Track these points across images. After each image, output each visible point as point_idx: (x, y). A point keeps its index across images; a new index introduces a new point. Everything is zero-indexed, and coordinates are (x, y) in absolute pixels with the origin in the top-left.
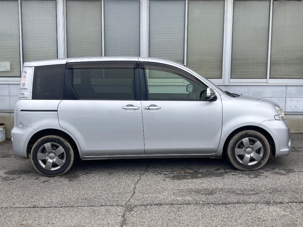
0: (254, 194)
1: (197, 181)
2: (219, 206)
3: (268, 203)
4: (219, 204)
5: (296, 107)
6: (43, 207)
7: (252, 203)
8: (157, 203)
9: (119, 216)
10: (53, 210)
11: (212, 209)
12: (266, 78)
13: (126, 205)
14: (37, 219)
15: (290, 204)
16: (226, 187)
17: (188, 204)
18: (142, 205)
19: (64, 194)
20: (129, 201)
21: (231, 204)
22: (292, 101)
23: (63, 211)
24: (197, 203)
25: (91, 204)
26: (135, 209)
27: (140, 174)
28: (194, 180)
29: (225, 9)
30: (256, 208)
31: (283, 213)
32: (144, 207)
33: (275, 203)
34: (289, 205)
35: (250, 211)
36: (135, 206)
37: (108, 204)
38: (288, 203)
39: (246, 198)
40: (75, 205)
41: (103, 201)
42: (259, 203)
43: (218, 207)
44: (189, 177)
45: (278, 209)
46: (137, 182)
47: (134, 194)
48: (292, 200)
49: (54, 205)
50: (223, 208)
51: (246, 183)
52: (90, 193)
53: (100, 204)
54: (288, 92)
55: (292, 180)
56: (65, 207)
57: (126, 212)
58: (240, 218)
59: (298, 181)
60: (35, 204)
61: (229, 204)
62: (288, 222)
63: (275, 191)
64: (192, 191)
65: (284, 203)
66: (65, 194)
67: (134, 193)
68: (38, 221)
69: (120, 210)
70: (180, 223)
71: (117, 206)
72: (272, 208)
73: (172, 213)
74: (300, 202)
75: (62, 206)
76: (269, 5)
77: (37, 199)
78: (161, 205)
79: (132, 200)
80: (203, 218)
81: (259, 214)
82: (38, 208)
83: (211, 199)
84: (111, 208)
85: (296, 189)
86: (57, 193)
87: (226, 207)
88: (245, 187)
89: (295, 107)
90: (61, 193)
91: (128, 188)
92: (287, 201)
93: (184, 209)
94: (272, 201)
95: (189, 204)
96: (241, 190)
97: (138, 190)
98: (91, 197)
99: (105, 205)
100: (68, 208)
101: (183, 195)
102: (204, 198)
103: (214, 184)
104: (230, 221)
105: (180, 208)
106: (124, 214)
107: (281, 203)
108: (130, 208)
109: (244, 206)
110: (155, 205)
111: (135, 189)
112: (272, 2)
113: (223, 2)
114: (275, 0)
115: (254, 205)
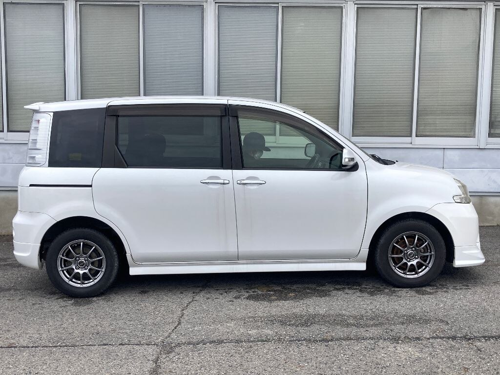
0: (376, 325)
1: (287, 304)
2: (315, 343)
3: (396, 340)
4: (315, 341)
6: (24, 347)
7: (372, 339)
8: (215, 339)
9: (149, 360)
10: (40, 352)
11: (303, 348)
12: (411, 136)
13: (164, 343)
14: (11, 366)
15: (431, 341)
16: (332, 312)
17: (266, 341)
18: (189, 343)
19: (63, 326)
20: (169, 337)
21: (336, 340)
23: (58, 353)
24: (280, 340)
25: (105, 342)
26: (177, 350)
27: (194, 293)
28: (281, 303)
30: (374, 346)
31: (418, 354)
32: (191, 346)
33: (408, 339)
34: (429, 342)
35: (365, 352)
36: (179, 345)
37: (133, 341)
38: (429, 339)
39: (362, 332)
40: (77, 344)
41: (125, 336)
42: (381, 339)
43: (313, 347)
44: (273, 298)
45: (410, 349)
46: (187, 306)
47: (178, 325)
48: (436, 335)
49: (43, 343)
50: (322, 348)
51: (364, 306)
52: (105, 323)
53: (119, 342)
54: (446, 160)
55: (442, 301)
56: (61, 347)
57: (161, 354)
58: (346, 364)
59: (450, 304)
60: (12, 341)
61: (332, 340)
62: (424, 370)
63: (410, 319)
64: (275, 320)
65: (422, 340)
66: (65, 325)
67: (179, 323)
68: (13, 370)
69: (152, 351)
70: (247, 372)
71: (148, 345)
72: (401, 348)
73: (237, 355)
74: (448, 338)
75: (57, 344)
76: (415, 15)
77: (17, 334)
78: (221, 342)
79: (174, 336)
80: (286, 363)
81: (379, 357)
82: (16, 349)
83: (304, 332)
84: (137, 347)
85: (446, 316)
86: (51, 324)
87: (327, 346)
88: (363, 312)
90: (58, 323)
91: (171, 316)
92: (428, 337)
93: (257, 350)
94: (403, 336)
95: (268, 341)
96: (355, 317)
97: (187, 318)
98: (107, 329)
99: (127, 343)
100: (65, 349)
101: (259, 327)
102: (292, 331)
103: (312, 308)
104: (330, 367)
105: (251, 347)
106: (158, 357)
107: (418, 339)
108: (168, 348)
109: (356, 343)
110: (211, 342)
111: (181, 317)
112: (419, 11)
113: (340, 10)
114: (425, 8)
115: (372, 342)
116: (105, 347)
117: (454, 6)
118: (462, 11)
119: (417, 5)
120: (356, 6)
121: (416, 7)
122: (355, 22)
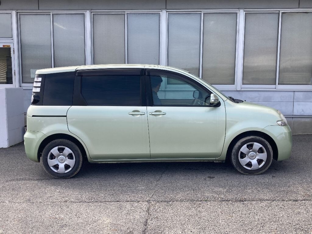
5: (303, 110)
7: (267, 200)
9: (144, 211)
11: (230, 205)
12: (275, 84)
13: (150, 201)
14: (68, 213)
15: (303, 202)
18: (165, 201)
20: (152, 197)
22: (299, 105)
26: (158, 205)
29: (238, 20)
32: (166, 203)
37: (133, 199)
38: (302, 200)
48: (306, 198)
50: (240, 205)
54: (295, 98)
68: (70, 215)
76: (278, 17)
79: (155, 197)
80: (222, 214)
87: (244, 204)
89: (301, 111)
92: (301, 199)
105: (200, 204)
107: (295, 200)
109: (260, 203)
112: (281, 14)
113: (235, 15)
114: (284, 13)
115: (269, 202)
116: (118, 202)
117: (301, 11)
118: (305, 14)
119: (279, 11)
120: (245, 12)
121: (278, 12)
122: (244, 21)
